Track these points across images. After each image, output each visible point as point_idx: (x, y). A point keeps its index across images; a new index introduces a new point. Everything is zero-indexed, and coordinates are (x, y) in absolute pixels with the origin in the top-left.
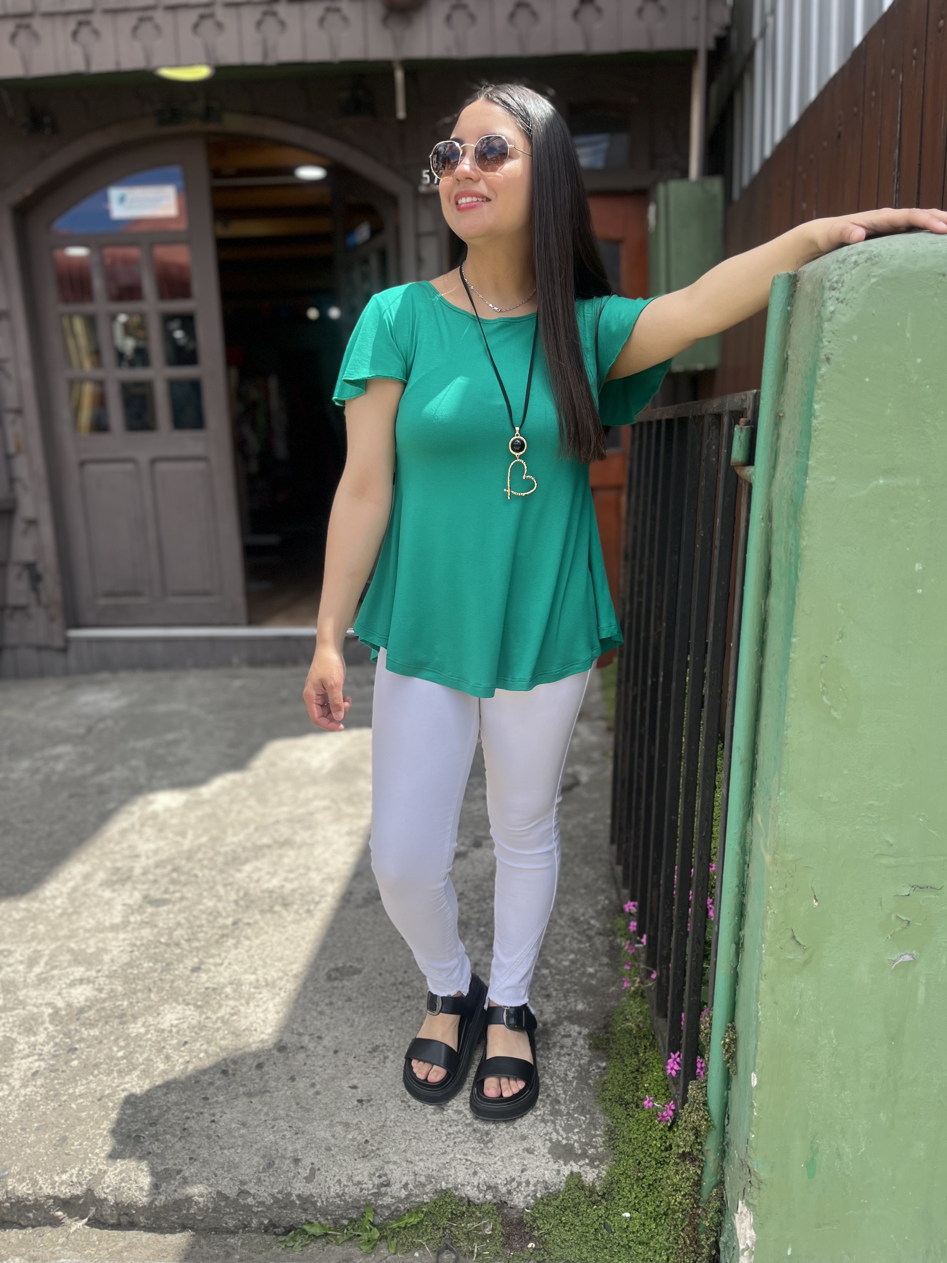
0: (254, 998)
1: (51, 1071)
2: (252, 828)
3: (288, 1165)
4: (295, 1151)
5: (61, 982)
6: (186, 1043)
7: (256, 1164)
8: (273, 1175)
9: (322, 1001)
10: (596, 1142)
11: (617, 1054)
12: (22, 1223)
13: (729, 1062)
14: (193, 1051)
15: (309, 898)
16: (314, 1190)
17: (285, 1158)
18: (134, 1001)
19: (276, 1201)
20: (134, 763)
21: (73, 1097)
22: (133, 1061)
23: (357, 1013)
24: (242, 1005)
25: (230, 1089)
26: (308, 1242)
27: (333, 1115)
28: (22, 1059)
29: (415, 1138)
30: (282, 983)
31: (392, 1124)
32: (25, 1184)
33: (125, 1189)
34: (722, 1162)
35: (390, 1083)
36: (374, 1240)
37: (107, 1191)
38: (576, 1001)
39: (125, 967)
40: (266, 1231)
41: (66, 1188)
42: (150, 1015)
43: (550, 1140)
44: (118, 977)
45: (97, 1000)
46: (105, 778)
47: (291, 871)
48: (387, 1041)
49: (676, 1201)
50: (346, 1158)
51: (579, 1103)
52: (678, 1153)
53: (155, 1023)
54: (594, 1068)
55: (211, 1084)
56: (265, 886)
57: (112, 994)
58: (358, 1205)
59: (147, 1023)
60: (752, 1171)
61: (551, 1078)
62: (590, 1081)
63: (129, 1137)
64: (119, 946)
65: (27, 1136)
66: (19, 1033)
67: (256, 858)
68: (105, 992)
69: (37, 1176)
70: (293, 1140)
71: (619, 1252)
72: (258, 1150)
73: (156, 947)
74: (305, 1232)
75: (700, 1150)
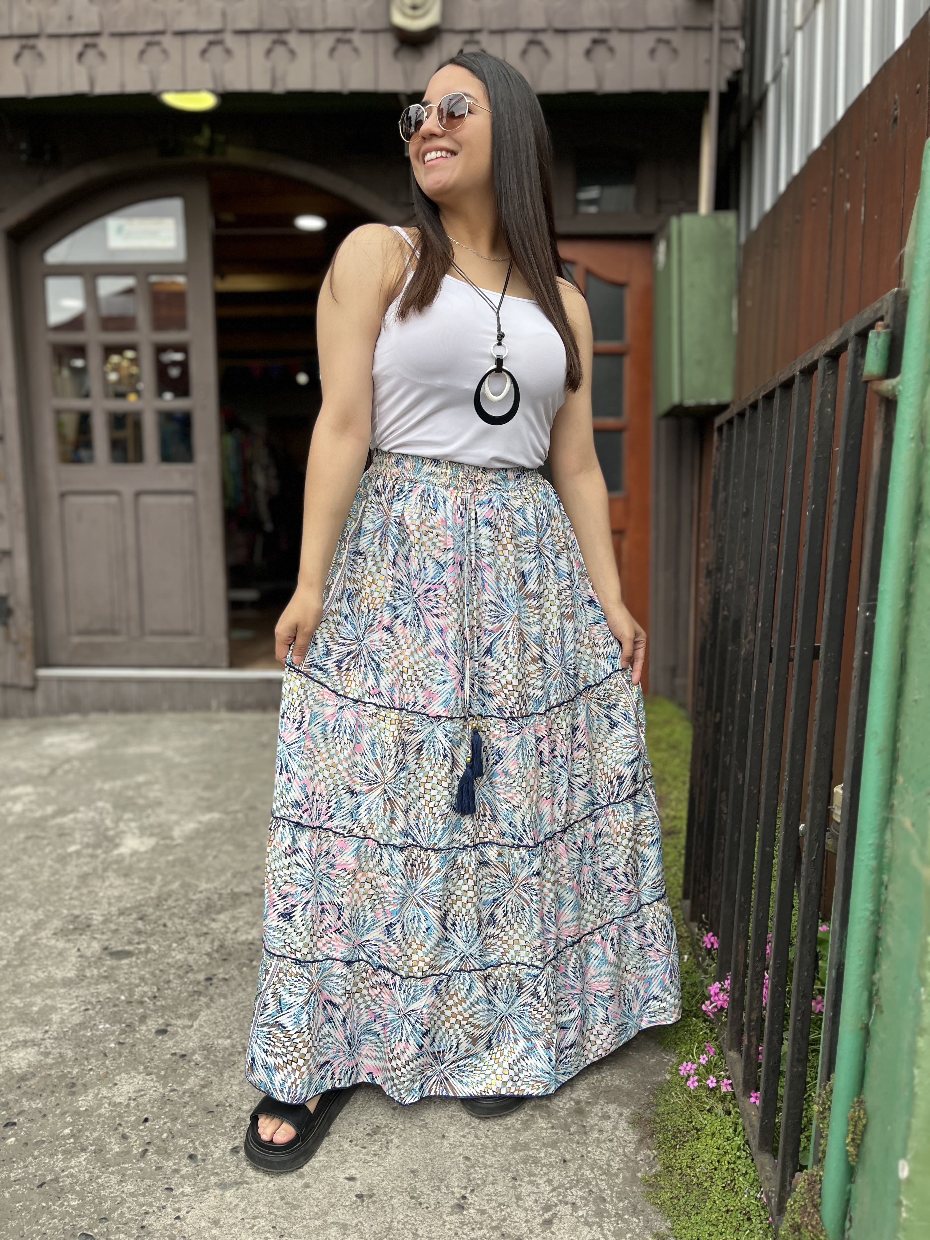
2: (229, 874)
6: (146, 1120)
14: (155, 1130)
18: (86, 1068)
20: (100, 804)
22: (82, 1140)
24: (214, 1075)
25: (199, 1178)
27: (326, 1214)
31: (400, 1226)
35: (395, 1174)
39: (77, 1028)
42: (105, 1086)
44: (69, 1040)
45: (42, 1067)
51: (629, 1201)
53: (110, 1095)
54: (642, 1157)
55: (175, 1171)
57: (60, 1060)
59: (100, 1096)
61: (592, 1170)
62: (639, 1174)
64: (71, 1004)
68: (51, 1056)
73: (114, 1006)
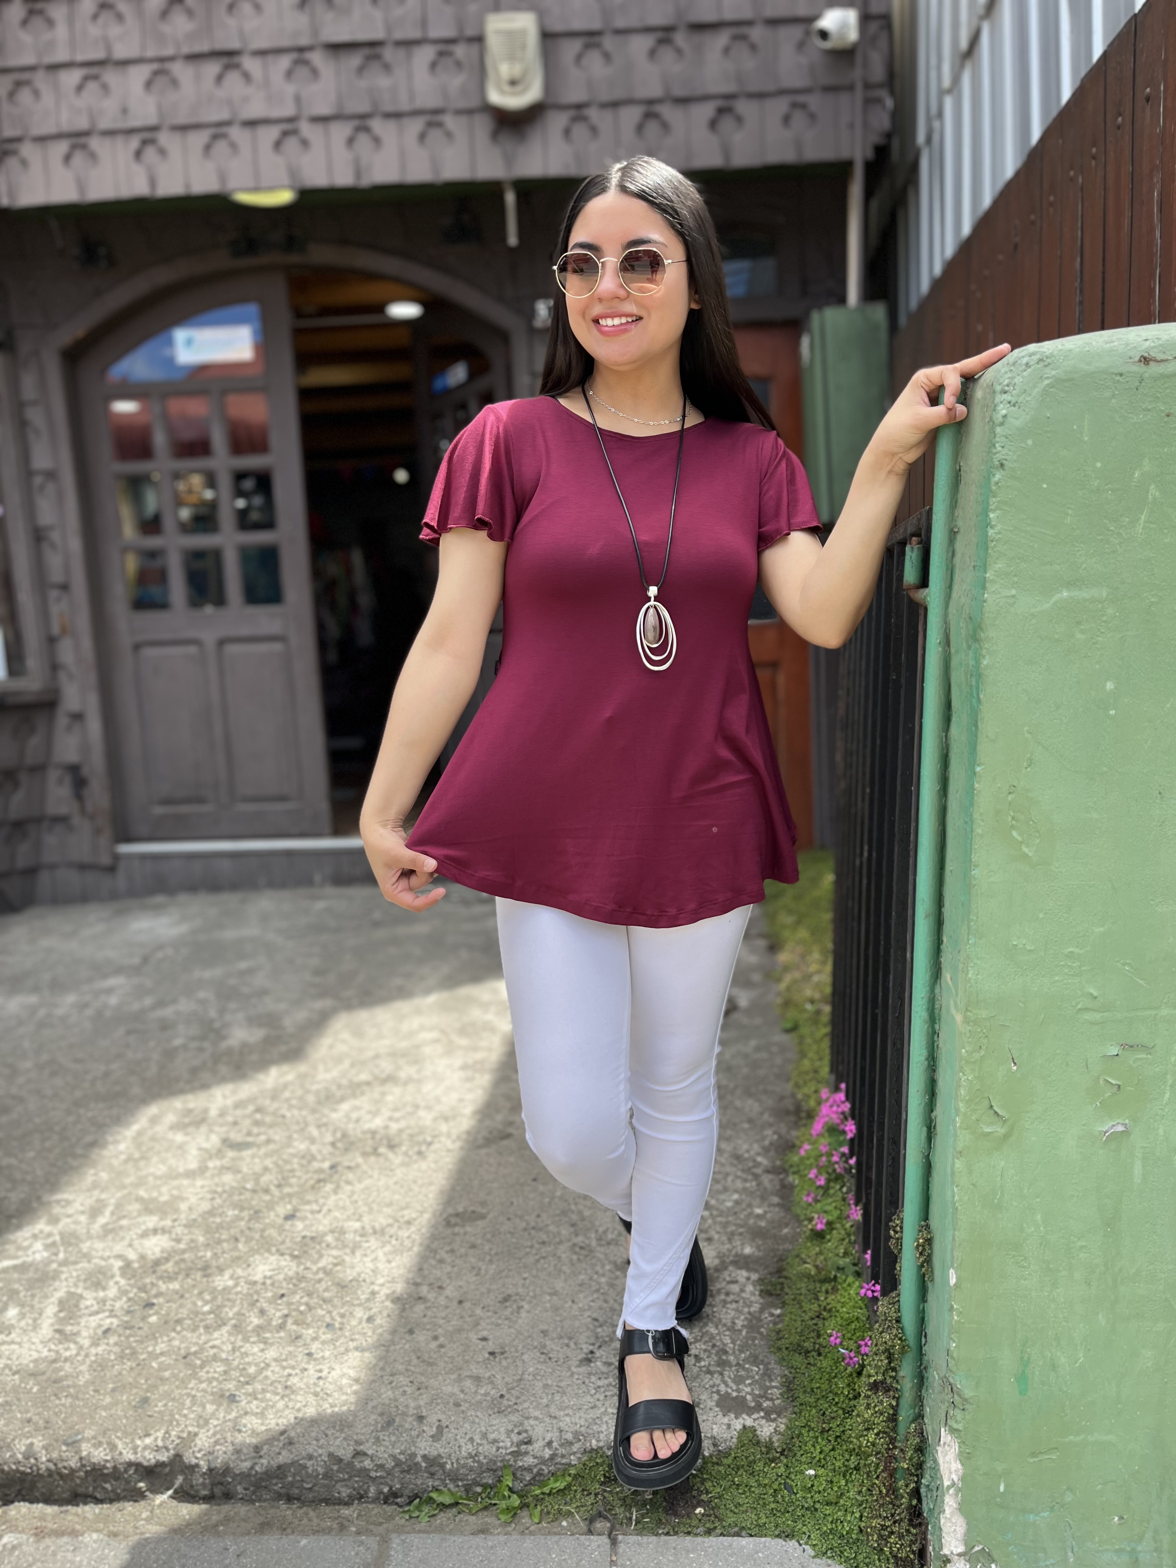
0: (360, 1247)
1: (126, 1328)
2: (346, 1064)
3: (411, 1423)
4: (419, 1407)
5: (131, 1233)
6: (283, 1295)
7: (373, 1422)
8: (394, 1434)
9: (442, 1249)
10: (771, 1394)
11: (794, 1300)
12: (98, 1496)
13: (923, 1266)
14: (292, 1304)
15: (420, 1138)
16: (442, 1450)
17: (408, 1416)
18: (219, 1251)
19: (398, 1463)
20: (202, 994)
21: (153, 1356)
22: (223, 1315)
23: (484, 1260)
24: (346, 1254)
25: (338, 1344)
26: (436, 1512)
27: (461, 1369)
28: (90, 1315)
29: (558, 1392)
30: (392, 1231)
31: (531, 1378)
32: (101, 1449)
33: (220, 1453)
34: (920, 1391)
35: (526, 1334)
36: (515, 1508)
37: (199, 1455)
38: (742, 1244)
39: (206, 1216)
40: (385, 1503)
41: (150, 1454)
42: (238, 1267)
43: (718, 1392)
44: (198, 1227)
45: (175, 1251)
46: (168, 1012)
47: (396, 1109)
48: (520, 1290)
49: (868, 1441)
50: (479, 1414)
51: (751, 1353)
52: (870, 1383)
53: (245, 1274)
54: (767, 1315)
55: (314, 1339)
56: (367, 1126)
57: (192, 1245)
58: (494, 1467)
59: (236, 1276)
60: (954, 1389)
61: (717, 1327)
62: (762, 1330)
63: (222, 1396)
64: (197, 1194)
65: (101, 1397)
66: (86, 1288)
67: (354, 1096)
68: (184, 1242)
69: (117, 1440)
70: (415, 1396)
71: (803, 1516)
72: (373, 1407)
73: (241, 1194)
74: (431, 1500)
75: (894, 1378)
